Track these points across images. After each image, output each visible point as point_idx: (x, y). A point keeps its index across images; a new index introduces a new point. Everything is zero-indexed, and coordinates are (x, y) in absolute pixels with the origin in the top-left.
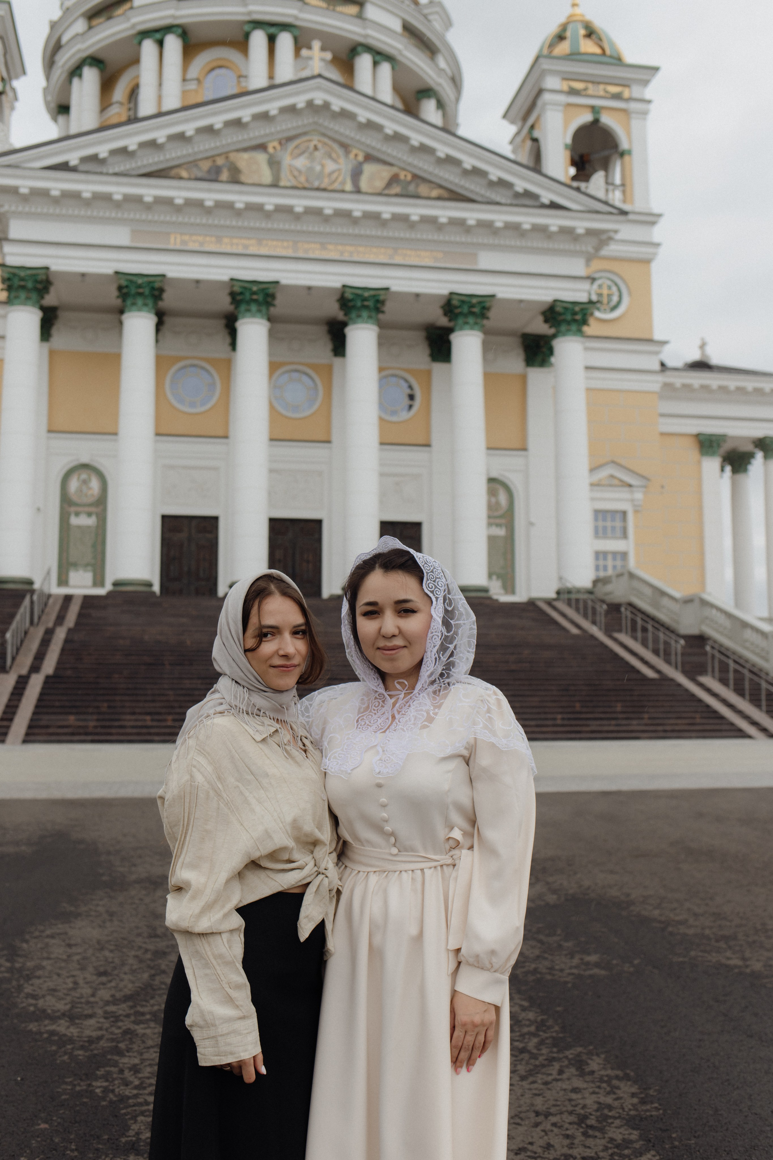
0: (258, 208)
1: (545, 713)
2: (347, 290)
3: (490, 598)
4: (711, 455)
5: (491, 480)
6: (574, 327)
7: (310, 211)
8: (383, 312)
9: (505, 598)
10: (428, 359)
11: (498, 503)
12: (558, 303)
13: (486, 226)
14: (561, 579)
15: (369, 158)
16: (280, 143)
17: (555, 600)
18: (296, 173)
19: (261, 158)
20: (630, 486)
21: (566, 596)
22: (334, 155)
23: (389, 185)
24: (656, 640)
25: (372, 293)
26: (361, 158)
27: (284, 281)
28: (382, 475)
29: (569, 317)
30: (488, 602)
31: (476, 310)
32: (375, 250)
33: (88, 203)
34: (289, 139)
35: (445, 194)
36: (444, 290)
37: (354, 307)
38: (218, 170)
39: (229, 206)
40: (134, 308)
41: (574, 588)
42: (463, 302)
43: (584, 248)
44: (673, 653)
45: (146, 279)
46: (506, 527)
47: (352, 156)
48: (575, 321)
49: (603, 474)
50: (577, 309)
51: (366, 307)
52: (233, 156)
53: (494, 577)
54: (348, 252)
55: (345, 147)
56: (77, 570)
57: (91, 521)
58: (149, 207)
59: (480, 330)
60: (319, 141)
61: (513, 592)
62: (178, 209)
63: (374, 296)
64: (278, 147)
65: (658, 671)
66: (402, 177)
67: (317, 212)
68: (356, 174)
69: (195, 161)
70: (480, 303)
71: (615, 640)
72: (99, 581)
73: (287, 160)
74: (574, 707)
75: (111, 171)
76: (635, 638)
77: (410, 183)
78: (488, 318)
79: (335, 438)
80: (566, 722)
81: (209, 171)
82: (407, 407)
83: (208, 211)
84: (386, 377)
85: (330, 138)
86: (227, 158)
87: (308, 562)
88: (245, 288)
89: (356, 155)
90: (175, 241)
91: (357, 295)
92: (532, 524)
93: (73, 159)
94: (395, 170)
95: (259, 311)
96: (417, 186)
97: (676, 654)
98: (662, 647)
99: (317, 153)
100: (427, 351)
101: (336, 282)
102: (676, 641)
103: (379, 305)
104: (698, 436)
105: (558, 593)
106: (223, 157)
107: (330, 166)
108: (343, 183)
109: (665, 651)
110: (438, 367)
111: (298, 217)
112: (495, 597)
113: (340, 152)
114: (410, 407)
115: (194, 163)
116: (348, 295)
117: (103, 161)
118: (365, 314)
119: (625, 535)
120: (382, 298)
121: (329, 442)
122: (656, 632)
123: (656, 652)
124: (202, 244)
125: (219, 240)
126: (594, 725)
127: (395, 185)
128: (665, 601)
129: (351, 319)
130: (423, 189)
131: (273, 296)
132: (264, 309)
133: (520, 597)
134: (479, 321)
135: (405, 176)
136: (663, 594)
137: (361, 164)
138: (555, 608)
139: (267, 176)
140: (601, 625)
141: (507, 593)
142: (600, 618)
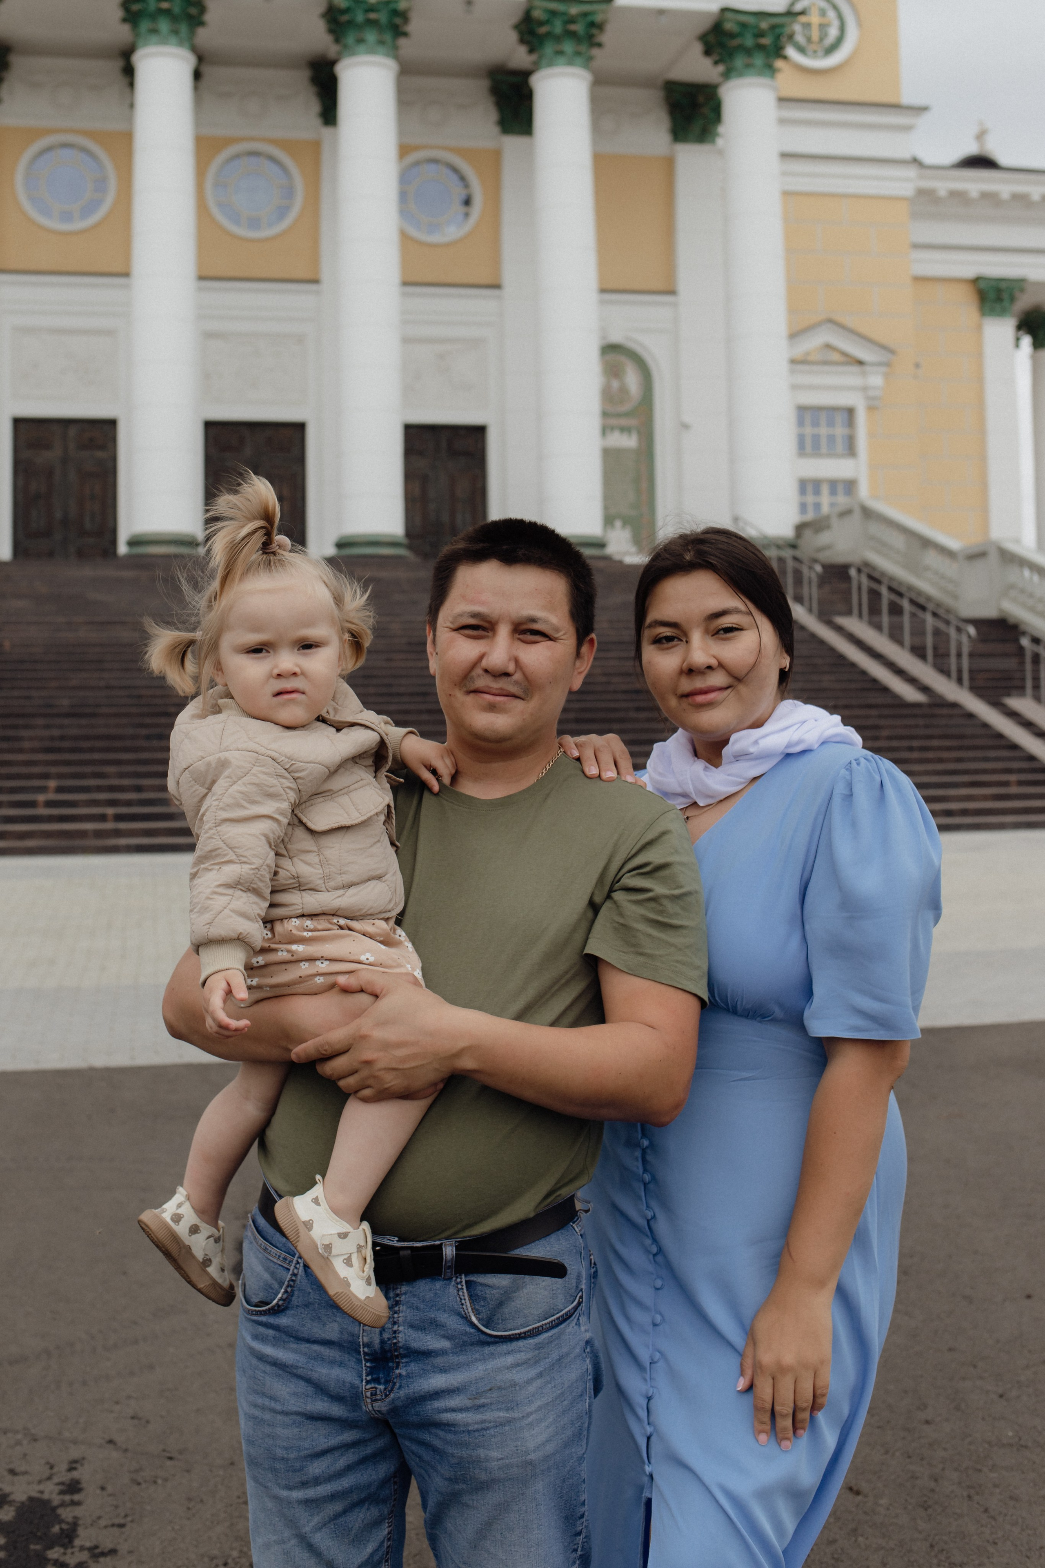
3: (610, 558)
4: (999, 315)
5: (610, 350)
6: (758, 61)
8: (405, 34)
9: (635, 560)
10: (496, 130)
11: (622, 389)
12: (730, 16)
20: (860, 363)
24: (918, 631)
28: (406, 340)
29: (748, 41)
31: (578, 28)
37: (350, 23)
42: (553, 13)
44: (953, 651)
46: (639, 434)
48: (760, 48)
49: (812, 343)
50: (765, 25)
51: (372, 23)
53: (616, 522)
59: (584, 67)
63: (388, 3)
65: (925, 689)
70: (585, 14)
71: (839, 630)
76: (878, 627)
78: (601, 45)
79: (325, 274)
82: (458, 216)
91: (357, 1)
92: (686, 426)
95: (175, 32)
97: (959, 655)
98: (929, 641)
100: (493, 115)
102: (959, 630)
103: (398, 21)
104: (976, 281)
109: (935, 648)
110: (512, 143)
112: (617, 556)
114: (465, 216)
116: (340, 1)
118: (371, 36)
119: (851, 450)
120: (402, 6)
121: (315, 281)
122: (920, 613)
123: (919, 652)
128: (930, 558)
129: (345, 46)
132: (184, 29)
134: (583, 48)
136: (927, 543)
140: (810, 602)
141: (640, 551)
142: (810, 591)
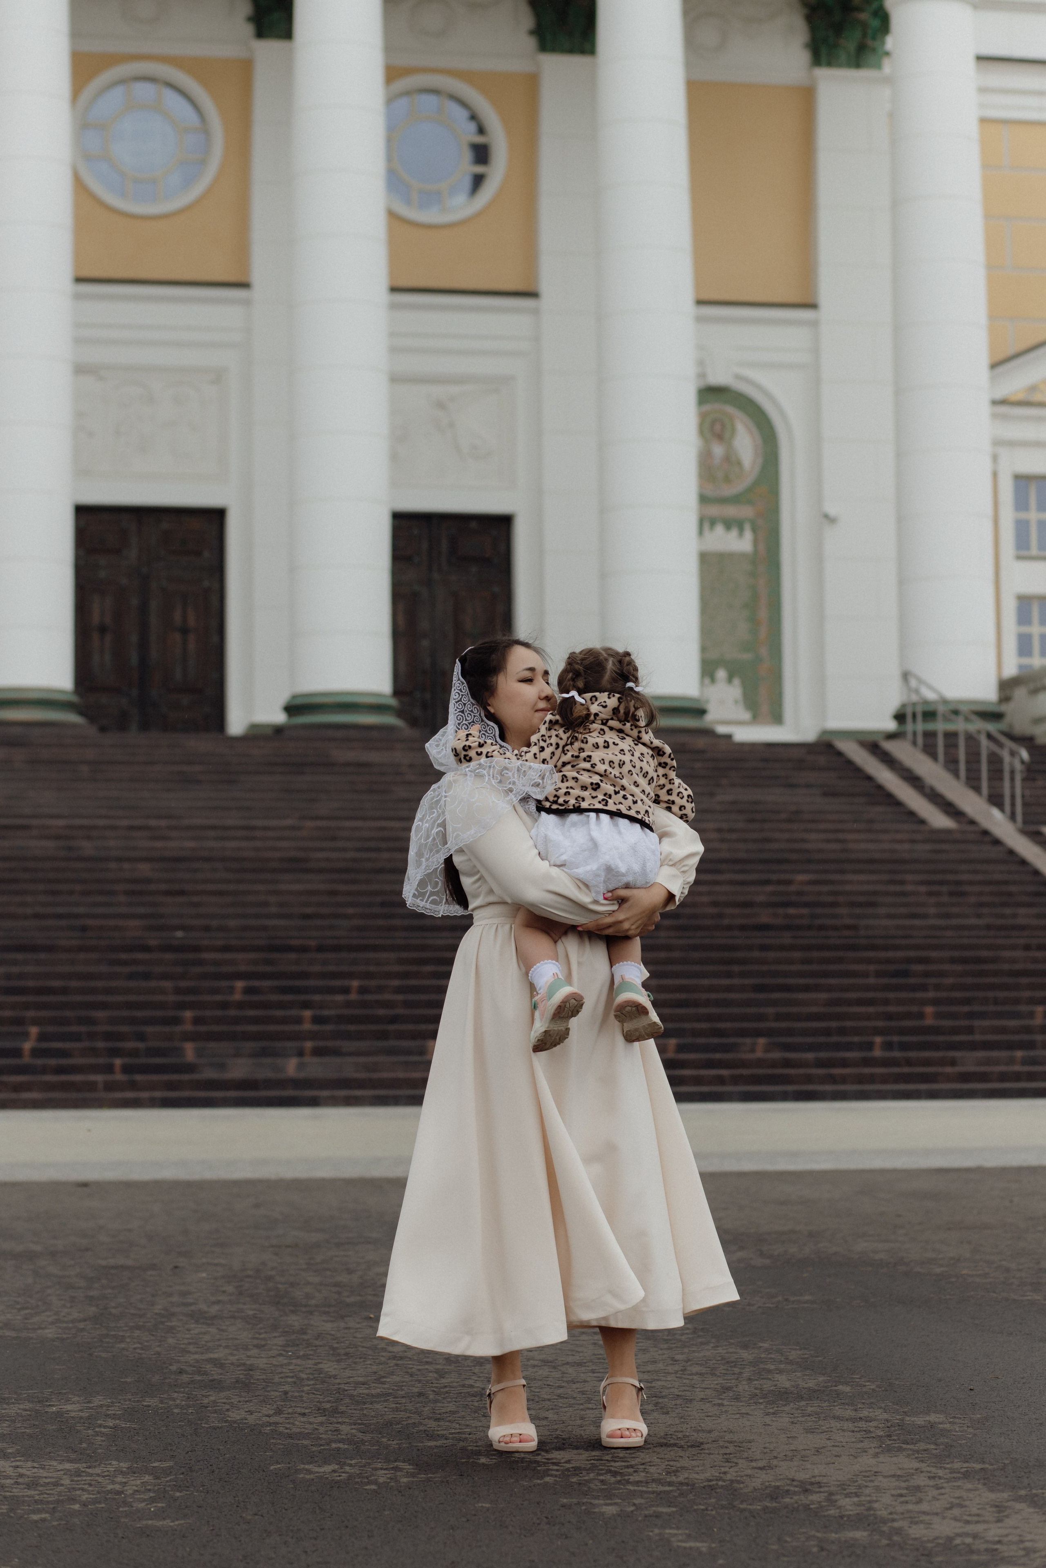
1: (842, 1031)
3: (711, 733)
5: (710, 394)
9: (751, 732)
10: (531, 43)
11: (731, 459)
14: (906, 676)
17: (891, 736)
21: (920, 727)
28: (395, 379)
30: (701, 743)
41: (945, 702)
46: (754, 530)
49: (1033, 373)
53: (721, 674)
61: (777, 718)
74: (921, 1016)
79: (259, 273)
80: (897, 1054)
82: (467, 182)
84: (408, 93)
87: (185, 631)
92: (830, 519)
100: (527, 21)
105: (900, 717)
110: (557, 67)
112: (721, 729)
114: (478, 181)
121: (244, 285)
126: (970, 1061)
133: (794, 729)
140: (1013, 805)
141: (756, 719)
142: (1013, 787)
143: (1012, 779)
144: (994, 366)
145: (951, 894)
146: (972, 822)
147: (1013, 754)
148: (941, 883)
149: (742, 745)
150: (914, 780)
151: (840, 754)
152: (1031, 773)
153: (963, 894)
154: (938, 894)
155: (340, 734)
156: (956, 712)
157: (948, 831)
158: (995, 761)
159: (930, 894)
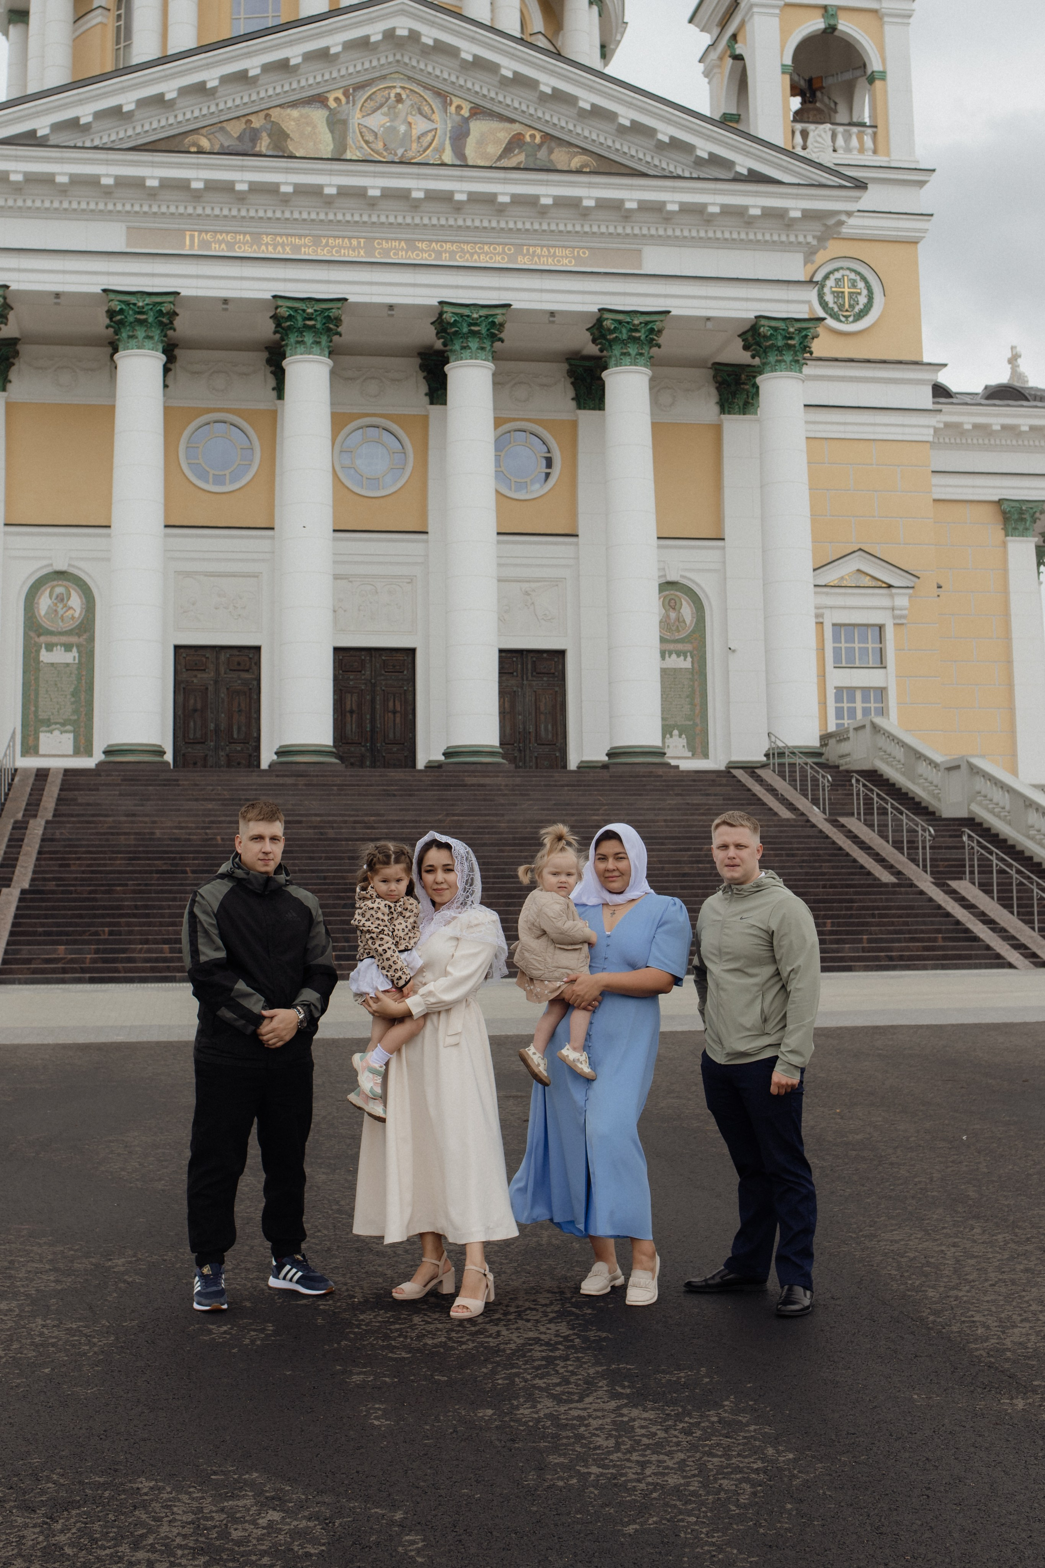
0: (315, 191)
2: (446, 309)
3: (668, 765)
4: (1022, 534)
6: (788, 357)
7: (388, 194)
8: (501, 340)
9: (689, 764)
10: (572, 405)
12: (763, 322)
13: (655, 209)
14: (770, 735)
15: (477, 111)
16: (346, 94)
17: (762, 766)
18: (370, 138)
19: (318, 115)
20: (890, 586)
21: (777, 761)
22: (426, 109)
23: (508, 150)
25: (483, 312)
26: (465, 112)
27: (352, 299)
28: (501, 580)
29: (780, 343)
30: (660, 771)
31: (642, 335)
32: (486, 248)
33: (63, 191)
34: (360, 87)
35: (593, 163)
36: (591, 305)
37: (457, 334)
38: (254, 135)
39: (272, 190)
40: (133, 342)
41: (788, 747)
42: (620, 322)
43: (801, 239)
44: (921, 846)
45: (148, 300)
46: (693, 657)
47: (453, 109)
48: (789, 347)
49: (844, 571)
50: (792, 330)
51: (476, 334)
52: (275, 113)
54: (448, 252)
55: (443, 96)
56: (51, 732)
57: (70, 657)
58: (152, 194)
59: (645, 366)
60: (403, 88)
61: (705, 757)
62: (197, 196)
63: (487, 317)
64: (343, 100)
65: (898, 874)
66: (528, 139)
67: (403, 195)
68: (459, 137)
69: (220, 122)
70: (647, 323)
71: (841, 827)
72: (83, 747)
73: (356, 118)
75: (97, 142)
76: (871, 825)
77: (540, 146)
78: (659, 346)
81: (240, 138)
82: (541, 477)
83: (241, 198)
84: (507, 432)
85: (419, 83)
86: (267, 116)
87: (395, 713)
88: (296, 310)
89: (459, 107)
90: (191, 243)
91: (462, 316)
92: (732, 651)
93: (42, 126)
94: (517, 128)
95: (318, 343)
96: (551, 152)
97: (924, 848)
98: (905, 836)
99: (400, 106)
100: (572, 395)
101: (430, 298)
103: (495, 331)
105: (767, 755)
106: (262, 114)
107: (421, 125)
108: (440, 150)
109: (909, 843)
110: (586, 417)
111: (372, 203)
113: (436, 103)
114: (547, 476)
115: (219, 126)
116: (449, 317)
117: (87, 128)
118: (474, 344)
119: (881, 663)
120: (498, 320)
121: (425, 532)
123: (898, 844)
124: (230, 245)
125: (256, 238)
127: (516, 152)
128: (922, 768)
129: (453, 351)
130: (560, 157)
131: (338, 321)
132: (324, 339)
133: (715, 762)
134: (644, 350)
135: (533, 136)
136: (920, 756)
137: (466, 120)
138: (760, 780)
139: (326, 145)
140: (824, 804)
141: (694, 755)
142: (824, 794)
143: (824, 790)
144: (814, 570)
145: (788, 855)
146: (803, 814)
147: (823, 777)
148: (782, 849)
149: (683, 772)
150: (772, 790)
151: (734, 777)
152: (834, 786)
153: (793, 855)
154: (781, 855)
155: (472, 768)
156: (793, 753)
157: (788, 820)
158: (815, 780)
159: (776, 855)
